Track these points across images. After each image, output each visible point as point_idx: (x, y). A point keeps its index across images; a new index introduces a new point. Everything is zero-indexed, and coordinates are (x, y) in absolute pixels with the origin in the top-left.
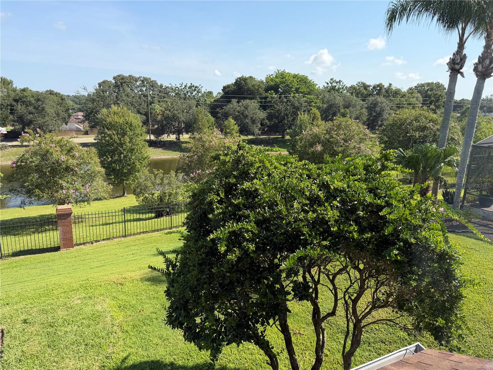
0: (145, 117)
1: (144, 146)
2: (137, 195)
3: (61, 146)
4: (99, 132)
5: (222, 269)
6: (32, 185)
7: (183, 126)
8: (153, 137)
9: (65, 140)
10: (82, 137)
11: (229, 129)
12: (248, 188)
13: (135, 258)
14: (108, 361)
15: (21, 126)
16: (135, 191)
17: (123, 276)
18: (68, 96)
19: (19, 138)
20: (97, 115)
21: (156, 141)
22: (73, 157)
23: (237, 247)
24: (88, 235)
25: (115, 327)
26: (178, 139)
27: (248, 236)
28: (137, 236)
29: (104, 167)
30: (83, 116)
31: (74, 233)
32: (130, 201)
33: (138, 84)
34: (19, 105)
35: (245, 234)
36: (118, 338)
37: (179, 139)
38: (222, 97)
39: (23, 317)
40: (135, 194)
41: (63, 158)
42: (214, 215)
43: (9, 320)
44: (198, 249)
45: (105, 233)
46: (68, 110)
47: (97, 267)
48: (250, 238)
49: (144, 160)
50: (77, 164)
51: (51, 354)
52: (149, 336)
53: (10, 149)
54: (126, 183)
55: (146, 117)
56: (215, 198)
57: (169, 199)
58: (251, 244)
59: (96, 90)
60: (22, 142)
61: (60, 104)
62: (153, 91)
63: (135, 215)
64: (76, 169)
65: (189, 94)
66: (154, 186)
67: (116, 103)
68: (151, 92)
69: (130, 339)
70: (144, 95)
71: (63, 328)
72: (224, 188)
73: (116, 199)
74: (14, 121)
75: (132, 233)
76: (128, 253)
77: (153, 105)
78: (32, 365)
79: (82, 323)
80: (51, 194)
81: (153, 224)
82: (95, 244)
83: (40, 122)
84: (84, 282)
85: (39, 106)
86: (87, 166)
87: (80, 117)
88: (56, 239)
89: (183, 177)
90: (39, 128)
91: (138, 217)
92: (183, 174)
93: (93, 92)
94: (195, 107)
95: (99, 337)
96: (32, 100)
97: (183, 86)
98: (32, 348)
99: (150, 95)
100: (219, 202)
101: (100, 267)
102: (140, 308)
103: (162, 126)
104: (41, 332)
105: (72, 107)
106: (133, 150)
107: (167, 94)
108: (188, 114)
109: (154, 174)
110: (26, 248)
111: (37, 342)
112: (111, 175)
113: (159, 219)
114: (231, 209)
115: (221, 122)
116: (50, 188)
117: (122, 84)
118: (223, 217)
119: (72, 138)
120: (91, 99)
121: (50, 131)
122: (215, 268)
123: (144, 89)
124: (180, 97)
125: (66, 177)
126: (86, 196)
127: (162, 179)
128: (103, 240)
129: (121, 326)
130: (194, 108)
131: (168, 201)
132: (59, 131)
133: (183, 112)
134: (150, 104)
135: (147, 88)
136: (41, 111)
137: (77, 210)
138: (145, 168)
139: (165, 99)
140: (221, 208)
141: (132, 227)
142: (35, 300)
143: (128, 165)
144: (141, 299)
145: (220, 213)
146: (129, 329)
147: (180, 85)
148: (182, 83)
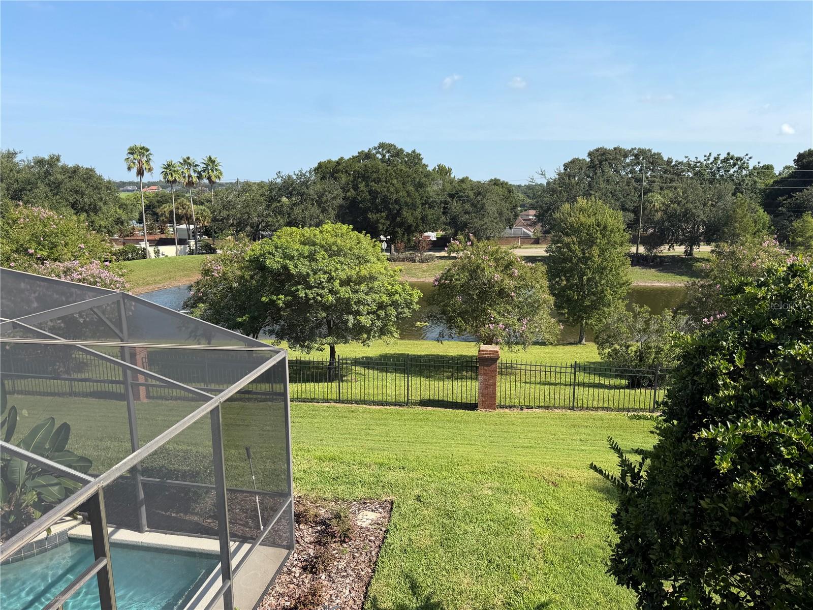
0: (632, 215)
1: (623, 264)
2: (601, 345)
3: (496, 260)
4: (553, 241)
5: (721, 505)
6: (454, 311)
7: (701, 230)
8: (642, 250)
9: (503, 250)
10: (530, 248)
11: (802, 236)
12: (803, 356)
13: (583, 448)
14: (516, 598)
15: (453, 230)
16: (597, 337)
17: (559, 472)
18: (519, 186)
19: (447, 246)
20: (554, 213)
21: (647, 256)
22: (511, 276)
23: (759, 471)
24: (517, 394)
25: (534, 549)
26: (689, 253)
27: (788, 454)
28: (591, 412)
29: (554, 295)
30: (535, 215)
31: (498, 389)
32: (589, 353)
33: (628, 160)
34: (454, 201)
35: (782, 449)
36: (537, 568)
37: (691, 254)
38: (792, 175)
39: (417, 492)
40: (597, 343)
41: (497, 277)
42: (717, 398)
43: (401, 490)
44: (680, 457)
45: (542, 397)
46: (515, 207)
47: (523, 447)
48: (792, 459)
49: (621, 287)
50: (515, 287)
51: (443, 557)
52: (587, 583)
53: (437, 262)
54: (586, 323)
55: (636, 215)
56: (723, 366)
57: (655, 358)
58: (793, 472)
59: (559, 175)
60: (449, 253)
61: (506, 199)
62: (653, 170)
63: (592, 377)
64: (513, 294)
65: (722, 172)
66: (632, 333)
67: (587, 195)
68: (649, 173)
69: (556, 577)
70: (636, 179)
71: (462, 524)
72: (746, 348)
73: (568, 347)
74: (446, 224)
75: (585, 406)
76: (574, 437)
77: (650, 194)
78: (417, 563)
79: (489, 526)
80: (476, 327)
81: (622, 397)
82: (525, 411)
83: (476, 225)
84: (501, 465)
85: (478, 202)
86: (529, 291)
87: (530, 217)
88: (473, 393)
89: (687, 322)
90: (475, 234)
91: (597, 381)
92: (687, 316)
93: (553, 178)
94: (730, 195)
95: (510, 557)
96: (471, 194)
97: (712, 159)
98: (422, 539)
99: (647, 178)
100: (730, 375)
101: (527, 447)
102: (578, 532)
103: (662, 231)
104: (435, 521)
105: (521, 203)
106: (604, 269)
107: (678, 174)
108: (714, 209)
109: (633, 311)
110: (436, 398)
111: (428, 532)
112: (563, 308)
113: (632, 391)
114: (756, 393)
115: (786, 223)
116: (476, 319)
117: (601, 162)
118: (736, 406)
119: (514, 248)
120: (550, 189)
121: (488, 238)
122: (708, 500)
123: (638, 169)
124: (704, 179)
125: (498, 304)
126: (522, 336)
127: (647, 322)
128: (539, 407)
129: (544, 551)
130: (729, 197)
131: (654, 362)
132: (500, 238)
133: (705, 204)
134: (645, 193)
135: (643, 166)
136: (479, 209)
137: (506, 355)
138: (620, 301)
139: (674, 184)
140: (734, 388)
141: (586, 395)
142: (435, 473)
143: (594, 294)
144: (582, 518)
145: (730, 398)
146: (556, 560)
147: (706, 158)
148: (710, 154)
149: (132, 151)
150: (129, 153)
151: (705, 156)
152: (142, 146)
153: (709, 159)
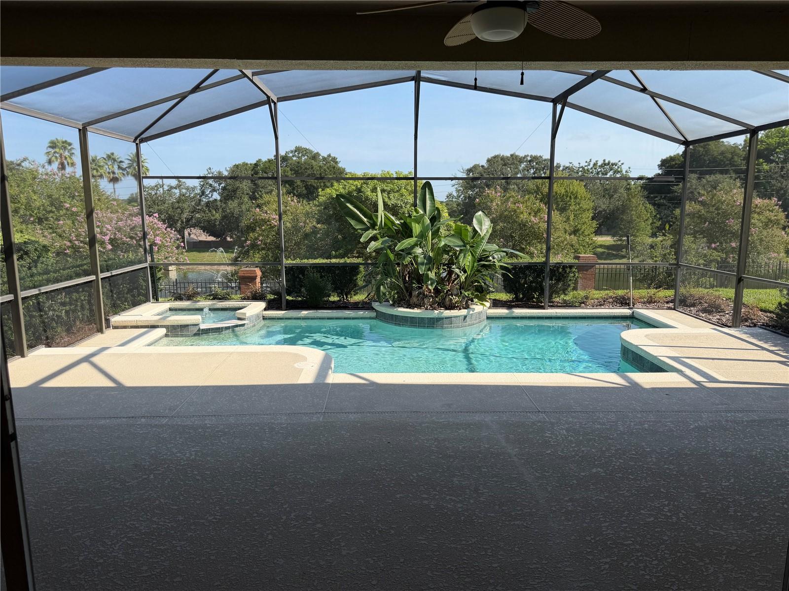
97: (591, 165)
147: (587, 164)
148: (591, 160)
149: (53, 145)
150: (50, 147)
151: (586, 162)
152: (64, 140)
153: (589, 165)
